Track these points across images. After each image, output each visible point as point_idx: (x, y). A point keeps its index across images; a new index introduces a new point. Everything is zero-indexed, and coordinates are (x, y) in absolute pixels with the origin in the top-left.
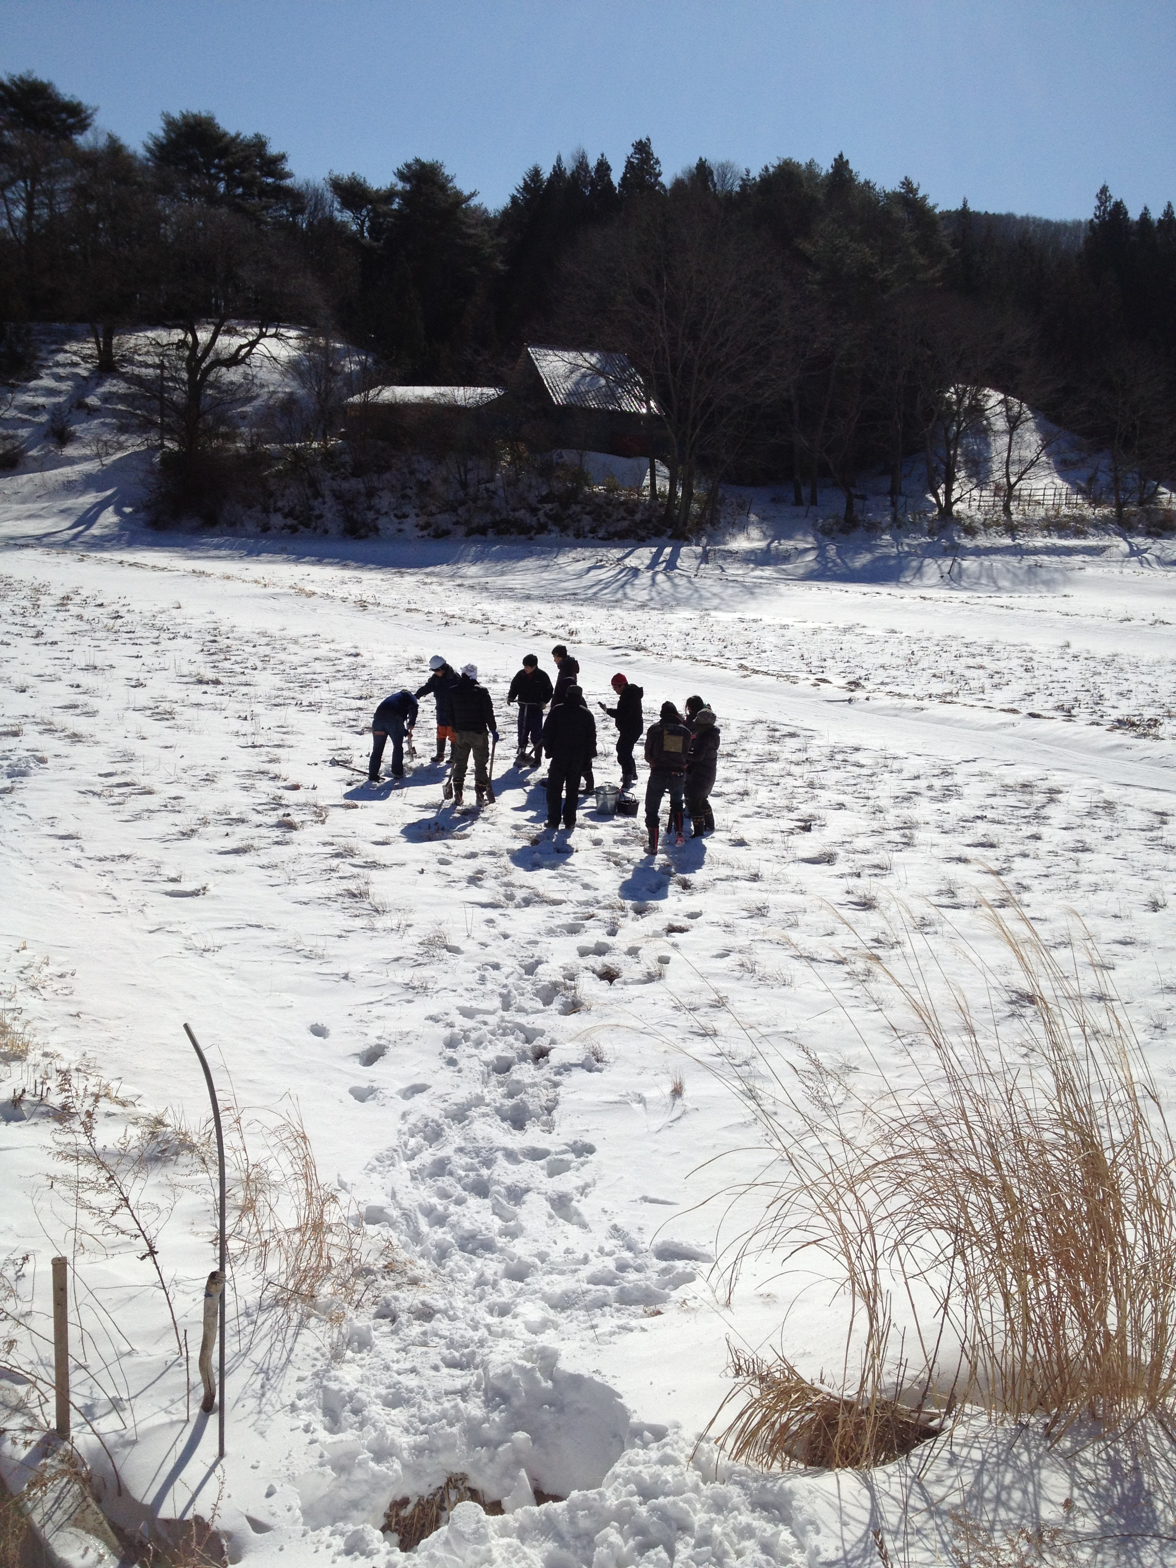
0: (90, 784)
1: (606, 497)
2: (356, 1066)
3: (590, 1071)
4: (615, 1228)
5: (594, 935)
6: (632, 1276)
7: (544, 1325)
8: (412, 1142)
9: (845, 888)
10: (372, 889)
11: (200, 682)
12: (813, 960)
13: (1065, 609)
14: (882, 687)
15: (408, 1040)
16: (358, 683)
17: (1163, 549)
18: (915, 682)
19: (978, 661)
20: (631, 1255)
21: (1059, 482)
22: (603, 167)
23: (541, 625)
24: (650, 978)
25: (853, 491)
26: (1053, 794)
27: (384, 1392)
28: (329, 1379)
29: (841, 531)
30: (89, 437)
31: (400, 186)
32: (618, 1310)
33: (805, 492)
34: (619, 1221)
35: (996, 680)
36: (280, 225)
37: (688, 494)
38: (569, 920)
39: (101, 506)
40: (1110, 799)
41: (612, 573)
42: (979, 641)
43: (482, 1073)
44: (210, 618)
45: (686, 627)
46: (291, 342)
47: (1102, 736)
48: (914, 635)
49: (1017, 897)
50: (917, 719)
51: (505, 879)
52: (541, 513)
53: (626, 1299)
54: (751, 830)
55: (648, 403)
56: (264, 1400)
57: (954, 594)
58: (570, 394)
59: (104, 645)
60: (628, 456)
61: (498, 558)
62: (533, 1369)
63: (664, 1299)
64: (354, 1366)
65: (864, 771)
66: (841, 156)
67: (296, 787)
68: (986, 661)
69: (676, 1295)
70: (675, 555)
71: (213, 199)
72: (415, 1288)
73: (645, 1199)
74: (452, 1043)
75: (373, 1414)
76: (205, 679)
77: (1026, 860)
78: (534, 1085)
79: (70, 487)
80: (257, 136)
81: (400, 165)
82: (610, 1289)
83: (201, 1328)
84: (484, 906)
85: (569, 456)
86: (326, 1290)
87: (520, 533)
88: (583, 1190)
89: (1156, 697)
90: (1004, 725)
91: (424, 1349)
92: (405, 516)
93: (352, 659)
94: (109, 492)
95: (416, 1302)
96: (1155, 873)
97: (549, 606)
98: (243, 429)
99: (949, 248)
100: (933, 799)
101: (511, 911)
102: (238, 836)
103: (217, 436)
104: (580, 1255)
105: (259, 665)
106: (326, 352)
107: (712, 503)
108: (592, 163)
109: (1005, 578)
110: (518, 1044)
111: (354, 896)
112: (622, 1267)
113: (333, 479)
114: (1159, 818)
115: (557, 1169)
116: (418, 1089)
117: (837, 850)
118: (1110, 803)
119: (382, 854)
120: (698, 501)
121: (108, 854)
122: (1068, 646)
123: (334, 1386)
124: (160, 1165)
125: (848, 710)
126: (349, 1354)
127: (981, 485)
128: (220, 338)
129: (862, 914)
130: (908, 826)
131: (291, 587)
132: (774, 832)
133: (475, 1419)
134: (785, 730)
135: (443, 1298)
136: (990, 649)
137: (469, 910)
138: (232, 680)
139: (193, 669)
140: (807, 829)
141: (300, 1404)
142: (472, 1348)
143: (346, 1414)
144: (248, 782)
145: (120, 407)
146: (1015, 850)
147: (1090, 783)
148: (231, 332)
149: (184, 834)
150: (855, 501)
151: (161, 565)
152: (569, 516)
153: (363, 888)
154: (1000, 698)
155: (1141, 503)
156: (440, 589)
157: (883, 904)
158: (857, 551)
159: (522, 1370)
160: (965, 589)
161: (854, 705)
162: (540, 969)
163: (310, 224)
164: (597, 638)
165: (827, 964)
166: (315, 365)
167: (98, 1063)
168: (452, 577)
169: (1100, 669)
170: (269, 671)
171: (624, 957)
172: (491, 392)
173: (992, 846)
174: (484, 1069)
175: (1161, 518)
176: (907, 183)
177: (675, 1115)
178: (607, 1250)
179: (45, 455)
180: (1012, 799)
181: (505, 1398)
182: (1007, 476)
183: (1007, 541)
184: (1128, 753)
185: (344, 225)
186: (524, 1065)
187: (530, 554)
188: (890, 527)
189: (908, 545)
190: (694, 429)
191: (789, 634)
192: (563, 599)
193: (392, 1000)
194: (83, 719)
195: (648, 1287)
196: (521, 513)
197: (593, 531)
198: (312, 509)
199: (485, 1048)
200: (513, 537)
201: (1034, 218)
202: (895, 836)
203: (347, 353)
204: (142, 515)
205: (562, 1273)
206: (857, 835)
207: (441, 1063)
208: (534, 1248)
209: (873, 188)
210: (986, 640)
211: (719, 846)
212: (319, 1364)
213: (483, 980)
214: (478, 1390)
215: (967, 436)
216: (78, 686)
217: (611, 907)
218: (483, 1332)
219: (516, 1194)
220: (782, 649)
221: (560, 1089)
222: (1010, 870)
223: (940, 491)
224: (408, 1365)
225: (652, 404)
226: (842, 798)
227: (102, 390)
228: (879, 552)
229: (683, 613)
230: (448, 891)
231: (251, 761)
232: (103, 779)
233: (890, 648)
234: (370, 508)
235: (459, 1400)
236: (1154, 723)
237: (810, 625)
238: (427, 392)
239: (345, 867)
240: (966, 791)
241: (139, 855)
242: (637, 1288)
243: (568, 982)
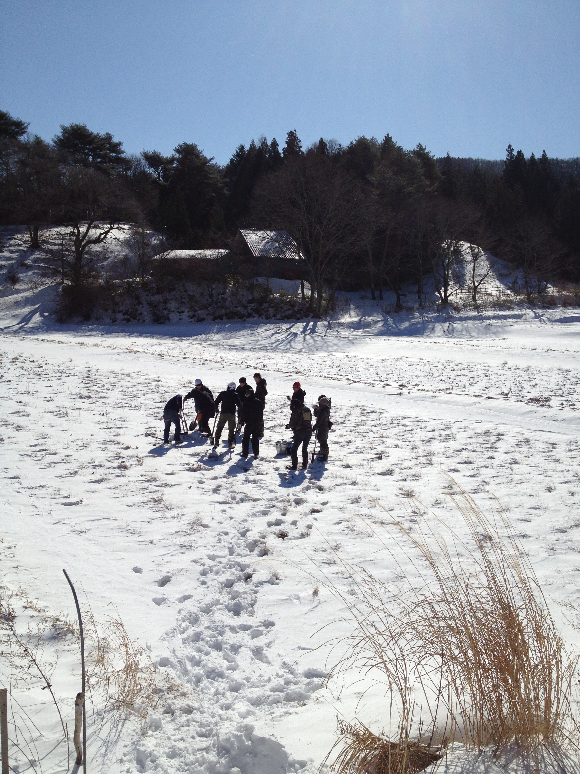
0: (26, 451)
1: (280, 299)
2: (156, 587)
3: (273, 584)
4: (284, 663)
5: (275, 515)
6: (292, 687)
7: (248, 713)
8: (184, 625)
9: (399, 487)
10: (165, 497)
11: (81, 397)
12: (383, 523)
13: (504, 345)
14: (416, 387)
15: (182, 573)
16: (160, 395)
17: (551, 314)
18: (432, 383)
19: (463, 372)
20: (292, 676)
21: (499, 284)
22: (275, 144)
23: (249, 363)
24: (303, 536)
25: (400, 292)
26: (500, 436)
27: (167, 750)
28: (140, 745)
29: (395, 312)
30: (27, 280)
31: (177, 156)
32: (285, 704)
33: (377, 293)
34: (286, 660)
35: (471, 381)
36: (120, 176)
37: (320, 296)
38: (263, 508)
39: (33, 313)
40: (528, 438)
41: (284, 336)
42: (463, 363)
43: (219, 588)
44: (86, 365)
45: (320, 361)
46: (126, 231)
47: (523, 407)
48: (431, 361)
49: (483, 488)
50: (433, 402)
51: (231, 489)
52: (249, 308)
53: (289, 698)
54: (352, 460)
55: (299, 254)
56: (106, 758)
57: (450, 340)
58: (261, 251)
59: (34, 381)
60: (291, 280)
61: (230, 330)
62: (241, 736)
63: (307, 698)
64: (153, 738)
65: (408, 428)
66: (388, 135)
67: (128, 448)
68: (466, 372)
69: (314, 695)
70: (315, 326)
71: (86, 165)
72: (183, 698)
73: (300, 648)
74: (204, 573)
75: (161, 762)
76: (84, 396)
77: (487, 469)
78: (245, 593)
79: (18, 304)
80: (108, 134)
81: (177, 146)
82: (281, 694)
83: (74, 722)
84: (221, 503)
85: (260, 280)
86: (138, 701)
87: (239, 318)
88: (269, 645)
89: (549, 386)
90: (475, 403)
91: (188, 728)
92: (183, 312)
93: (157, 383)
94: (37, 306)
95: (184, 705)
96: (550, 473)
97: (254, 353)
98: (102, 273)
99: (441, 175)
100: (442, 441)
101: (234, 505)
102: (99, 474)
103: (90, 277)
104: (266, 678)
105: (111, 388)
106: (142, 235)
107: (332, 300)
108: (269, 143)
109: (474, 331)
110: (237, 573)
111: (156, 501)
112: (288, 683)
113: (147, 295)
114: (551, 446)
115: (255, 635)
116: (187, 598)
117: (395, 468)
118: (528, 439)
119: (170, 480)
120: (325, 300)
121: (33, 485)
122: (506, 363)
123: (142, 749)
124: (57, 641)
125: (400, 398)
126: (150, 732)
127: (461, 287)
128: (91, 230)
129: (406, 500)
130: (429, 455)
131: (127, 349)
132: (364, 460)
133: (212, 762)
134: (369, 410)
135: (198, 702)
136: (468, 366)
137: (213, 506)
138: (97, 396)
139: (78, 391)
140: (380, 458)
141: (125, 759)
142: (212, 726)
143: (148, 763)
144: (104, 446)
145: (42, 265)
146: (482, 464)
147: (517, 430)
148: (96, 227)
149: (71, 474)
150: (401, 297)
151: (62, 341)
152: (263, 309)
153: (160, 497)
154: (473, 390)
155: (539, 293)
156: (200, 347)
157: (417, 495)
158: (402, 321)
159: (235, 736)
160: (455, 337)
161: (402, 396)
162: (248, 534)
163: (134, 175)
164: (277, 368)
165: (390, 525)
166: (137, 242)
167: (27, 591)
168: (206, 341)
169: (522, 374)
170: (116, 391)
171: (290, 526)
172: (223, 251)
173: (470, 463)
174: (220, 586)
175: (549, 299)
176: (420, 146)
177: (314, 605)
178: (280, 674)
179: (6, 289)
180: (480, 439)
181: (228, 751)
182: (474, 282)
183: (476, 314)
184: (536, 415)
185: (150, 174)
186: (240, 583)
187: (245, 328)
188: (418, 309)
189: (427, 317)
190: (321, 266)
191: (371, 362)
192: (260, 349)
193: (174, 553)
194: (22, 418)
195: (300, 692)
196: (239, 309)
197: (274, 316)
198: (137, 310)
199: (220, 575)
200: (236, 320)
201: (482, 160)
202: (423, 460)
203: (153, 235)
204: (53, 316)
205: (257, 687)
206: (404, 460)
207: (199, 584)
208: (244, 675)
209: (402, 149)
210: (466, 362)
211: (337, 468)
212: (135, 738)
213: (220, 541)
214: (214, 747)
215: (453, 264)
216: (20, 402)
217: (283, 501)
218: (217, 718)
219: (235, 649)
220: (368, 370)
221: (258, 595)
222: (479, 474)
223: (441, 291)
224: (179, 737)
225: (301, 254)
226: (397, 442)
227: (33, 257)
228: (413, 321)
229: (320, 354)
230: (203, 497)
231: (106, 435)
232: (32, 448)
233: (419, 368)
234: (165, 309)
235: (204, 753)
236: (548, 399)
237: (381, 358)
238: (192, 252)
239: (151, 487)
240: (457, 436)
241: (49, 485)
242: (295, 693)
243: (262, 540)
